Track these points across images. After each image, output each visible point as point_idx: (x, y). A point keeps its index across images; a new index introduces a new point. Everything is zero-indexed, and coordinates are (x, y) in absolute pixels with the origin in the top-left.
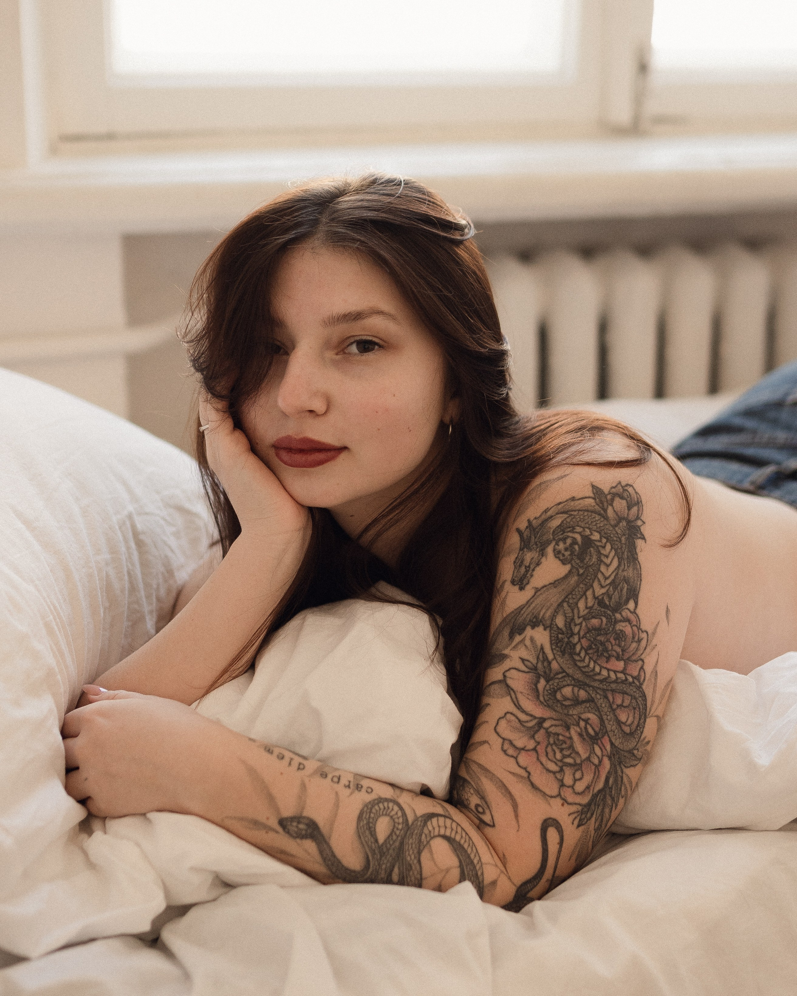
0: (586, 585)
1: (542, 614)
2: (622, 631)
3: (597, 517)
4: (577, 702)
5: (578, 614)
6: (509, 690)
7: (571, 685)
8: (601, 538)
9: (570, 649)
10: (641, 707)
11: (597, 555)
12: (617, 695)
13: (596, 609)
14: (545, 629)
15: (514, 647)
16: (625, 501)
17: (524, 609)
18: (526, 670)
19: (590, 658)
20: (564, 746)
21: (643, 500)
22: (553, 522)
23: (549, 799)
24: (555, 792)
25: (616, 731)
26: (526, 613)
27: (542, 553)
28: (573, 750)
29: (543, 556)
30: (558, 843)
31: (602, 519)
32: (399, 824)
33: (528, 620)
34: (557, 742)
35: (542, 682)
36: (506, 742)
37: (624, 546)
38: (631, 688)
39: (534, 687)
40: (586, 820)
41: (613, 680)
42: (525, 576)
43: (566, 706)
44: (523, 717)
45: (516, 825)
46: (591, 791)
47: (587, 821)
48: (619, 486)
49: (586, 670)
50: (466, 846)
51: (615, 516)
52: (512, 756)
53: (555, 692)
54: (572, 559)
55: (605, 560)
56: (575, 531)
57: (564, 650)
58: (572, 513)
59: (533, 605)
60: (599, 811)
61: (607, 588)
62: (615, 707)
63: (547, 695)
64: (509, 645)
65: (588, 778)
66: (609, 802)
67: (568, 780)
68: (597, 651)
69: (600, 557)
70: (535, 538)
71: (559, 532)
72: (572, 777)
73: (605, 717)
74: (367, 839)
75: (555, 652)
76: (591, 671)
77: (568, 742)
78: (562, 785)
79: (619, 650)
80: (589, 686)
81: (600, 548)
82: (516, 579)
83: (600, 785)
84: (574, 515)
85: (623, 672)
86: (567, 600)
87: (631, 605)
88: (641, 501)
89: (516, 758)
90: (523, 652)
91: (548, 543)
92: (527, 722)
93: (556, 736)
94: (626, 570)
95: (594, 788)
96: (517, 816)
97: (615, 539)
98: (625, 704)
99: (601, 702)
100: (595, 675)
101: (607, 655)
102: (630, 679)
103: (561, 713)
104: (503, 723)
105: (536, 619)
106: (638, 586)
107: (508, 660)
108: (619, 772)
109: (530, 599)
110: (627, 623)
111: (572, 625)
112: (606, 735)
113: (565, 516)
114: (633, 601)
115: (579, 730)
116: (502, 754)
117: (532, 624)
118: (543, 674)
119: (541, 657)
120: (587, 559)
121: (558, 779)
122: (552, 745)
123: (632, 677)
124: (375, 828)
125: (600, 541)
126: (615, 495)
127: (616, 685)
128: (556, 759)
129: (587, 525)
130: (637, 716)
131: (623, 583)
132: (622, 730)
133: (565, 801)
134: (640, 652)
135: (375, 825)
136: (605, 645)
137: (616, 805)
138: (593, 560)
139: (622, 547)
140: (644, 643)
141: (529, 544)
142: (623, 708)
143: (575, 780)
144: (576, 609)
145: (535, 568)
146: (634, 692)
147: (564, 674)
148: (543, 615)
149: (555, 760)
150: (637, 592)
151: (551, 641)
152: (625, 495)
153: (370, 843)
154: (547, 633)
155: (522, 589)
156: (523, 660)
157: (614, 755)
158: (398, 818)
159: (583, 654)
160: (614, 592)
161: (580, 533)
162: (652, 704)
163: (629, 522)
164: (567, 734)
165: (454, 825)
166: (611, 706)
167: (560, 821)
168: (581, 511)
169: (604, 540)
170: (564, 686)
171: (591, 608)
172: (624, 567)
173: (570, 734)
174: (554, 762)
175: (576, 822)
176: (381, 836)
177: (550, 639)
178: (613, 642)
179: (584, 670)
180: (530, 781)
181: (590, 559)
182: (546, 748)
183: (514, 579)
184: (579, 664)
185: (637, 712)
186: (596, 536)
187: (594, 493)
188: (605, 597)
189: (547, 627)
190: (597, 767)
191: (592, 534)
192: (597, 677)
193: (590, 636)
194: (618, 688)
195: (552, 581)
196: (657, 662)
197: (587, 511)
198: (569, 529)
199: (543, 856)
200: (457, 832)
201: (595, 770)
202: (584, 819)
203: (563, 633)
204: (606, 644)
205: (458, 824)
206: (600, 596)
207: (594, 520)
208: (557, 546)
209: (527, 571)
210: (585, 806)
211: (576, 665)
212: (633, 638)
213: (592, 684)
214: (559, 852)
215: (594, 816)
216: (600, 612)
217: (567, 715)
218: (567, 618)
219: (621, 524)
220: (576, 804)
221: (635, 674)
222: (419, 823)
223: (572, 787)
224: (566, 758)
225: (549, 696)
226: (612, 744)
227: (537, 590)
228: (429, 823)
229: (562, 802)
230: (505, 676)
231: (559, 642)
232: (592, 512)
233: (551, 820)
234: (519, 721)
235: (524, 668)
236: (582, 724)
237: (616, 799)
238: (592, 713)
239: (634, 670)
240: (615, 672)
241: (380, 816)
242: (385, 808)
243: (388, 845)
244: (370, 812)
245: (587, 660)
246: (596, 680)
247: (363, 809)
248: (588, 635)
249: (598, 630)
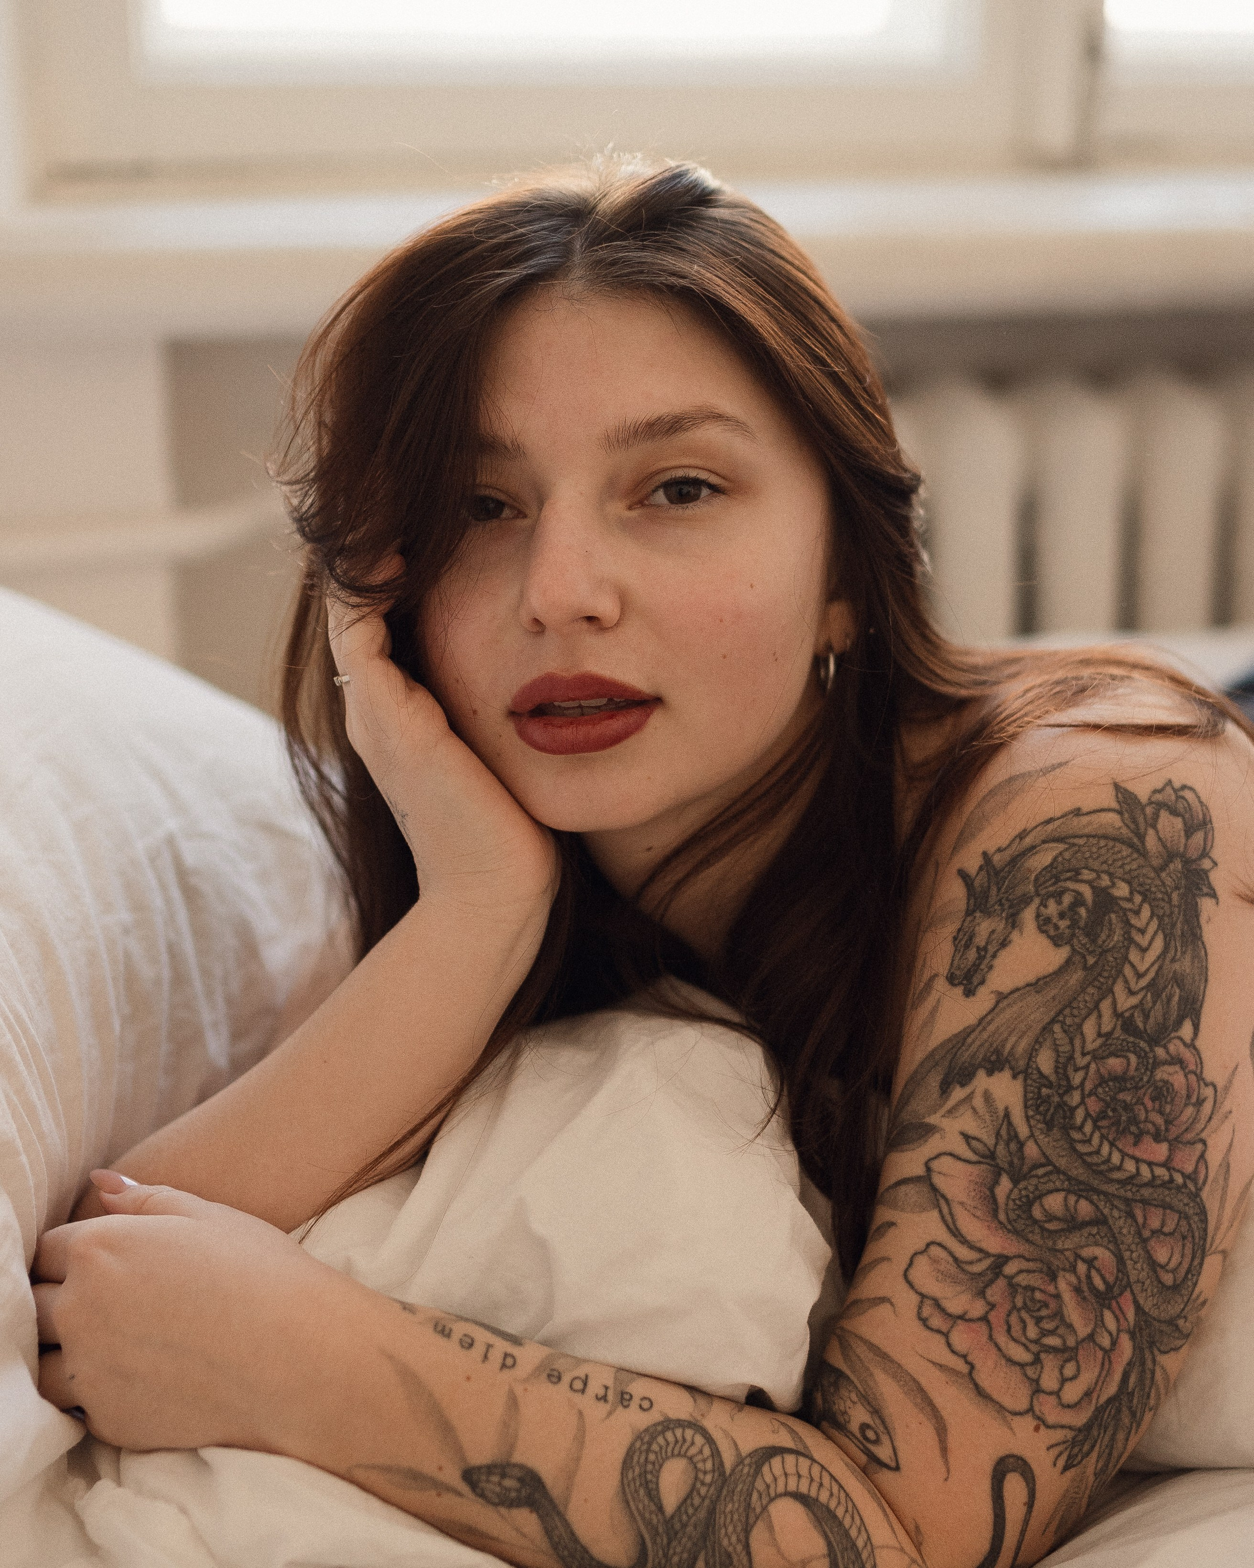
0: (1099, 988)
1: (1008, 1046)
2: (1166, 1082)
3: (1126, 851)
4: (1073, 1224)
5: (1083, 1047)
6: (937, 1197)
7: (1063, 1190)
8: (1131, 893)
9: (1064, 1118)
10: (1197, 1234)
11: (1122, 928)
12: (1153, 1209)
13: (1118, 1039)
14: (1014, 1077)
15: (950, 1112)
16: (1180, 820)
17: (973, 1036)
18: (973, 1157)
19: (1103, 1137)
20: (1044, 1312)
21: (1214, 820)
22: (1037, 857)
23: (1009, 1417)
24: (1023, 1405)
25: (1148, 1282)
26: (978, 1043)
27: (1013, 921)
28: (1062, 1319)
29: (1014, 926)
30: (1025, 1504)
31: (1135, 855)
32: (705, 1473)
33: (981, 1056)
34: (1029, 1303)
35: (1005, 1183)
36: (928, 1302)
37: (1176, 910)
38: (1180, 1196)
39: (988, 1193)
40: (1079, 1458)
41: (1146, 1180)
42: (976, 967)
43: (1050, 1232)
44: (963, 1253)
45: (944, 1470)
46: (1094, 1402)
47: (1082, 1460)
48: (1169, 790)
49: (1095, 1159)
50: (840, 1512)
51: (1161, 849)
52: (939, 1331)
53: (1030, 1204)
54: (1073, 935)
55: (1138, 938)
56: (1080, 877)
57: (1052, 1119)
58: (1076, 841)
59: (992, 1028)
60: (1107, 1438)
61: (1140, 996)
62: (1146, 1233)
63: (1014, 1210)
64: (941, 1106)
65: (1087, 1378)
66: (1126, 1420)
67: (1049, 1381)
68: (1117, 1123)
69: (1129, 933)
70: (999, 889)
71: (1047, 881)
72: (1056, 1373)
73: (1127, 1254)
74: (641, 1506)
75: (1032, 1122)
76: (1104, 1163)
77: (1053, 1304)
78: (1037, 1390)
79: (1159, 1120)
80: (1099, 1192)
81: (1130, 915)
82: (958, 973)
83: (1112, 1389)
84: (1080, 846)
85: (1166, 1165)
86: (1061, 1018)
87: (1187, 1030)
88: (1210, 821)
89: (946, 1335)
90: (967, 1123)
91: (1026, 900)
92: (971, 1263)
93: (1029, 1294)
94: (1179, 960)
95: (1099, 1397)
96: (944, 1450)
97: (1160, 896)
98: (1166, 1230)
99: (1120, 1223)
100: (1111, 1170)
101: (1136, 1131)
102: (1179, 1179)
103: (1041, 1247)
104: (922, 1263)
105: (998, 1056)
106: (1201, 992)
107: (937, 1136)
108: (1149, 1364)
109: (986, 1015)
110: (1177, 1068)
111: (1070, 1070)
112: (1128, 1289)
113: (1061, 847)
114: (1191, 1023)
115: (1073, 1279)
116: (917, 1325)
117: (989, 1066)
118: (1006, 1166)
119: (1004, 1132)
120: (1103, 936)
121: (1028, 1378)
122: (1019, 1310)
123: (1183, 1174)
124: (657, 1484)
125: (1130, 900)
126: (1161, 805)
127: (1151, 1190)
128: (1026, 1338)
129: (1105, 867)
130: (1188, 1252)
131: (1172, 987)
132: (1160, 1282)
133: (1042, 1422)
134: (1199, 1126)
135: (657, 1477)
136: (1132, 1110)
137: (1139, 1426)
138: (1116, 938)
139: (1172, 913)
140: (1207, 1107)
141: (987, 901)
142: (1162, 1237)
143: (1064, 1381)
144: (1079, 1036)
145: (998, 950)
146: (1186, 1205)
147: (1050, 1168)
148: (1012, 1049)
149: (1023, 1340)
150: (1199, 1004)
151: (1026, 1101)
152: (1180, 806)
153: (647, 1515)
154: (1017, 1087)
155: (969, 993)
156: (967, 1137)
157: (1141, 1329)
158: (704, 1461)
159: (1088, 1128)
160: (1154, 1003)
161: (1089, 883)
162: (1217, 1228)
163: (1187, 862)
164: (1051, 1289)
165: (816, 1469)
166: (1139, 1233)
167: (1029, 1461)
168: (1094, 837)
169: (1138, 899)
170: (1050, 1192)
171: (1108, 1035)
172: (1175, 954)
173: (1056, 1288)
174: (1024, 1345)
175: (1061, 1463)
176: (670, 1499)
177: (1025, 1096)
178: (1149, 1104)
179: (1089, 1159)
180: (972, 1380)
181: (1109, 936)
182: (1008, 1315)
183: (952, 973)
184: (1081, 1148)
185: (1189, 1246)
186: (1122, 890)
187: (1118, 802)
188: (1136, 1014)
189: (1019, 1073)
190: (1107, 1353)
191: (1114, 885)
192: (1116, 1175)
193: (1105, 1092)
194: (1155, 1195)
195: (1031, 978)
196: (1231, 1145)
197: (1105, 837)
198: (1069, 874)
199: (995, 1530)
200: (821, 1485)
201: (1103, 1359)
202: (1077, 1455)
203: (1050, 1086)
204: (1136, 1108)
205: (823, 1467)
206: (1126, 1011)
207: (1119, 856)
208: (1042, 908)
209: (981, 958)
210: (1080, 1430)
211: (1076, 1151)
212: (1189, 1097)
213: (1105, 1187)
214: (1026, 1522)
215: (1097, 1449)
216: (1125, 1043)
217: (1054, 1250)
218: (1059, 1056)
219: (1172, 866)
220: (1063, 1427)
221: (1189, 1168)
222: (746, 1470)
223: (1057, 1394)
224: (1045, 1335)
225: (1017, 1212)
226: (1137, 1307)
227: (1001, 997)
228: (765, 1469)
229: (1035, 1423)
230: (929, 1169)
231: (1042, 1102)
232: (1115, 839)
233: (1011, 1460)
234: (956, 1259)
235: (969, 1155)
236: (1082, 1268)
237: (1138, 1414)
238: (1101, 1245)
239: (1186, 1161)
240: (1150, 1164)
241: (667, 1458)
242: (677, 1442)
243: (685, 1517)
244: (648, 1451)
245: (1096, 1140)
246: (1112, 1181)
247: (632, 1445)
248: (1100, 1090)
249: (1120, 1080)
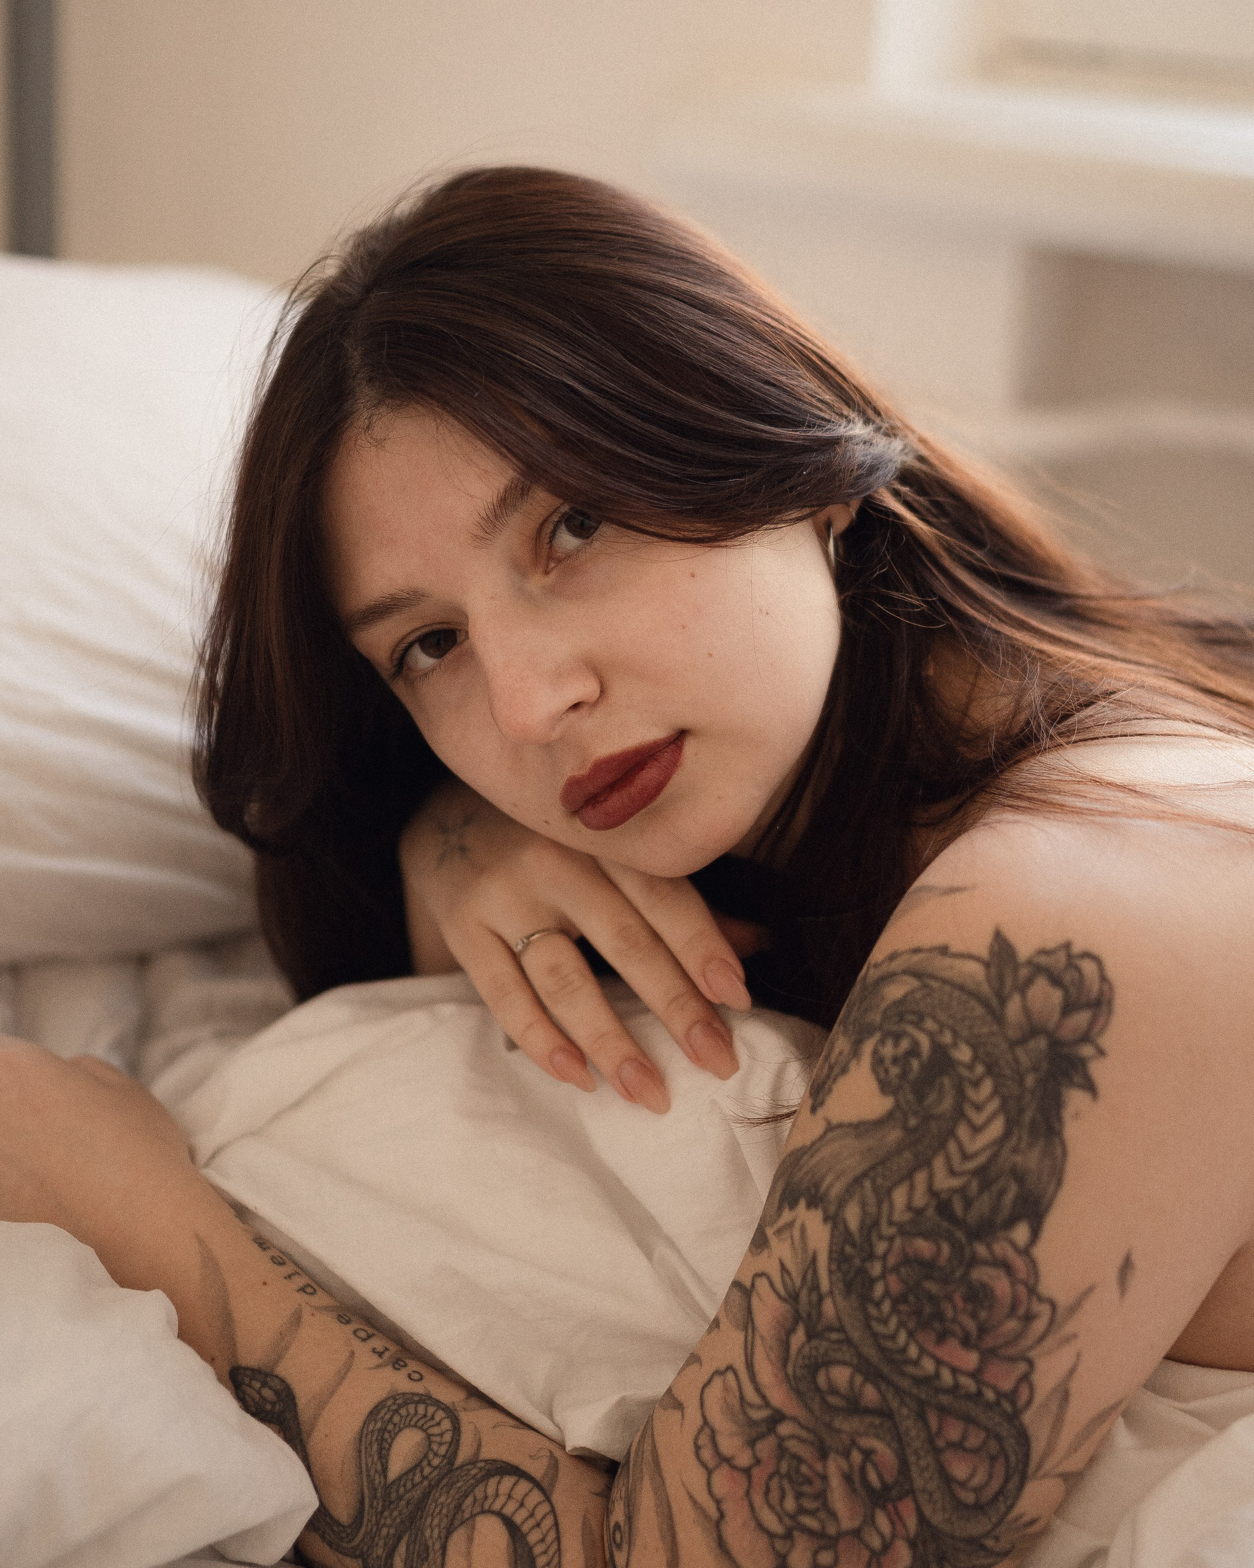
0: (917, 1156)
2: (984, 1285)
3: (979, 1010)
4: (855, 1407)
5: (890, 1215)
6: (749, 1319)
8: (973, 1060)
10: (1013, 1456)
11: (954, 1098)
12: (951, 1419)
13: (931, 1220)
15: (779, 1231)
16: (1061, 992)
17: (805, 1158)
18: (782, 1292)
19: (901, 1324)
20: (807, 1489)
25: (937, 1495)
27: (856, 1049)
28: (826, 1504)
29: (855, 1055)
34: (793, 1473)
35: (800, 1335)
36: (706, 1430)
38: (991, 1414)
41: (947, 1385)
42: (823, 1084)
43: (830, 1406)
44: (749, 1393)
49: (888, 1344)
51: (1023, 1019)
52: (705, 1466)
53: (817, 1367)
55: (972, 1114)
56: (922, 1024)
58: (930, 982)
61: (965, 1179)
62: (941, 1443)
63: (802, 1367)
67: (798, 1562)
68: (919, 1312)
69: (961, 1104)
73: (912, 1459)
75: (834, 1278)
76: (898, 1351)
77: (818, 1484)
79: (971, 1324)
80: (889, 1382)
81: (966, 1085)
84: (932, 990)
85: (974, 1375)
86: (872, 1174)
87: (1021, 1234)
88: (1108, 1002)
89: (709, 1473)
90: (786, 1251)
91: (870, 1030)
92: (752, 1406)
93: (796, 1462)
97: (1009, 1073)
98: (968, 1445)
99: (908, 1424)
100: (906, 1362)
101: (941, 1329)
102: (990, 1395)
103: (819, 1418)
104: (717, 1385)
105: (816, 1189)
106: (1049, 1197)
110: (1003, 1273)
111: (875, 1234)
112: (911, 1496)
113: (916, 983)
114: (1028, 1228)
115: (846, 1467)
116: (691, 1451)
117: (808, 1197)
118: (805, 1316)
119: (809, 1277)
120: (931, 1099)
121: (775, 1552)
122: (782, 1477)
123: (997, 1391)
124: (390, 1445)
125: (971, 1067)
126: (1040, 971)
127: (950, 1398)
128: (783, 1510)
129: (951, 1022)
130: (999, 1473)
131: (1008, 1180)
132: (955, 1498)
134: (1025, 1343)
135: (393, 1439)
136: (938, 1304)
138: (944, 1106)
139: (1021, 1097)
140: (1040, 1325)
142: (961, 1452)
144: (887, 1202)
146: (998, 1424)
147: (843, 1336)
148: (828, 1189)
149: (779, 1509)
150: (1042, 1211)
152: (1068, 976)
153: (372, 1472)
154: (826, 1231)
156: (782, 1267)
157: (923, 1542)
158: (441, 1444)
159: (886, 1306)
160: (981, 1193)
161: (931, 1034)
162: (1047, 1454)
163: (1055, 1042)
164: (819, 1467)
166: (932, 1441)
168: (949, 983)
169: (980, 1069)
170: (838, 1362)
171: (920, 1211)
173: (825, 1467)
174: (778, 1515)
176: (397, 1465)
177: (832, 1246)
178: (960, 1304)
179: (882, 1342)
180: (719, 1530)
181: (937, 1101)
182: (771, 1478)
184: (874, 1324)
185: (1000, 1467)
186: (963, 1054)
187: (991, 952)
188: (956, 1199)
189: (828, 1218)
190: (876, 1554)
191: (955, 1045)
192: (910, 1370)
193: (910, 1274)
194: (956, 1406)
195: (854, 1118)
196: (1073, 1371)
197: (962, 988)
198: (913, 1018)
203: (853, 1245)
204: (943, 1303)
207: (970, 1014)
208: (880, 1045)
209: (828, 1077)
211: (869, 1327)
212: (1014, 1308)
213: (896, 1378)
216: (937, 1227)
218: (865, 1215)
219: (1032, 1043)
221: (1006, 1386)
224: (803, 1513)
225: (804, 1371)
226: (922, 1519)
227: (834, 1127)
228: (493, 1481)
230: (753, 1285)
231: (845, 1261)
232: (970, 994)
235: (781, 1288)
236: (856, 1457)
238: (884, 1441)
239: (1003, 1378)
240: (954, 1370)
241: (409, 1426)
242: (425, 1416)
243: (402, 1490)
244: (396, 1411)
245: (893, 1322)
246: (903, 1374)
247: (385, 1400)
248: (903, 1270)
249: (928, 1267)
